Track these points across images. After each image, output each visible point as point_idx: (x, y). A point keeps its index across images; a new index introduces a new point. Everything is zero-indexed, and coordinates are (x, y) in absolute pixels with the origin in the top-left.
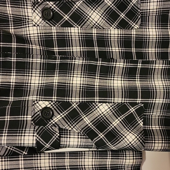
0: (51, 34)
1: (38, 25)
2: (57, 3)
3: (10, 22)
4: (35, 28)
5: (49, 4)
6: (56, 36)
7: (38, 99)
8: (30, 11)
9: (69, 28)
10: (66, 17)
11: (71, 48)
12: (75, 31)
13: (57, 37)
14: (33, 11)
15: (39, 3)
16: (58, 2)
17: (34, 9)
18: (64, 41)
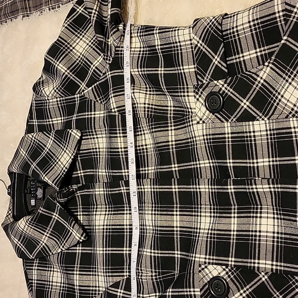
0: (223, 136)
1: (204, 122)
2: (228, 81)
3: (169, 119)
4: (200, 126)
5: (218, 84)
6: (230, 140)
7: (207, 261)
8: (192, 99)
9: (251, 123)
10: (245, 104)
11: (255, 161)
12: (260, 128)
13: (232, 141)
14: (196, 100)
15: (204, 86)
16: (230, 78)
17: (197, 97)
18: (243, 148)
